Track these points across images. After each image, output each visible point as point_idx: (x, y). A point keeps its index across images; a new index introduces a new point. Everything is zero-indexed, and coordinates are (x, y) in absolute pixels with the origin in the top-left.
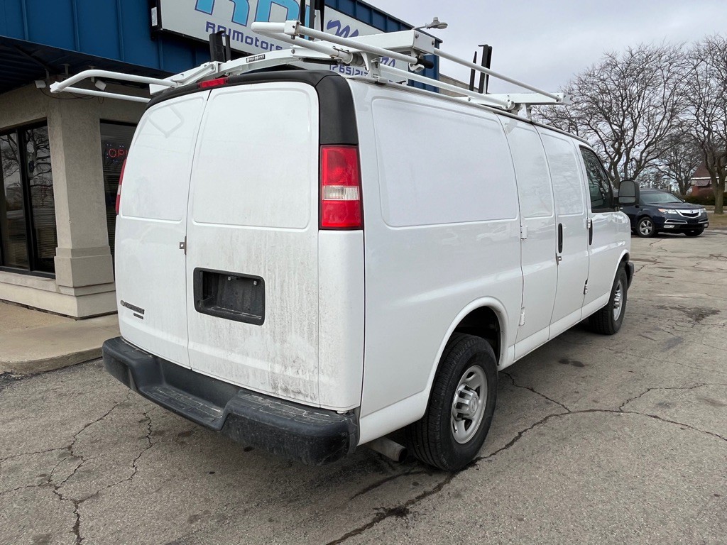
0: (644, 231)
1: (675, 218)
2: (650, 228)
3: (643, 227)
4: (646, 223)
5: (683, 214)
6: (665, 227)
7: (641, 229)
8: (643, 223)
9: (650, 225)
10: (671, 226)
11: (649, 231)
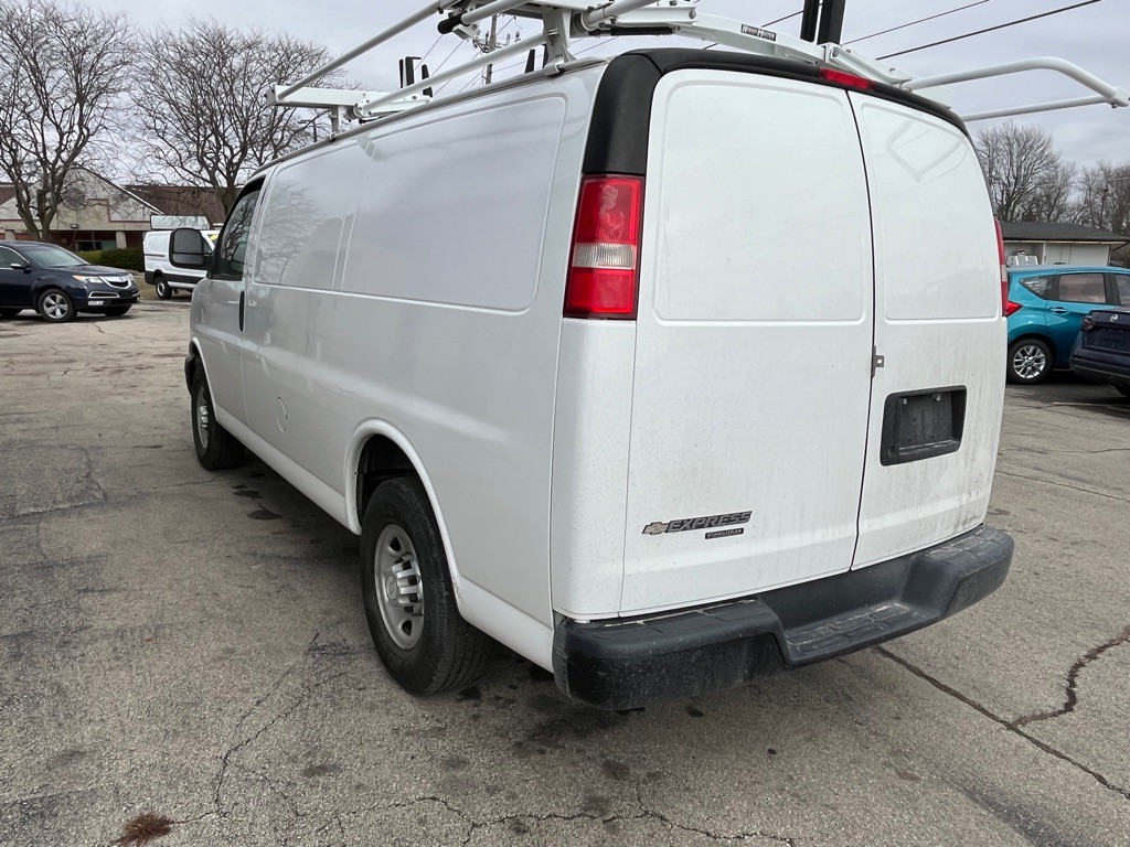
0: (54, 313)
1: (101, 290)
2: (65, 307)
3: (49, 305)
4: (54, 299)
5: (111, 283)
6: (90, 303)
7: (48, 310)
8: (48, 299)
9: (62, 302)
10: (98, 303)
11: (62, 311)
